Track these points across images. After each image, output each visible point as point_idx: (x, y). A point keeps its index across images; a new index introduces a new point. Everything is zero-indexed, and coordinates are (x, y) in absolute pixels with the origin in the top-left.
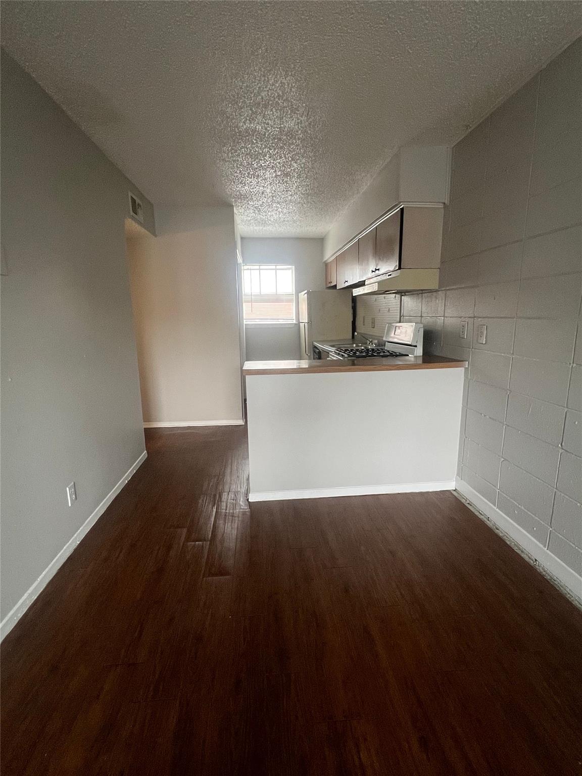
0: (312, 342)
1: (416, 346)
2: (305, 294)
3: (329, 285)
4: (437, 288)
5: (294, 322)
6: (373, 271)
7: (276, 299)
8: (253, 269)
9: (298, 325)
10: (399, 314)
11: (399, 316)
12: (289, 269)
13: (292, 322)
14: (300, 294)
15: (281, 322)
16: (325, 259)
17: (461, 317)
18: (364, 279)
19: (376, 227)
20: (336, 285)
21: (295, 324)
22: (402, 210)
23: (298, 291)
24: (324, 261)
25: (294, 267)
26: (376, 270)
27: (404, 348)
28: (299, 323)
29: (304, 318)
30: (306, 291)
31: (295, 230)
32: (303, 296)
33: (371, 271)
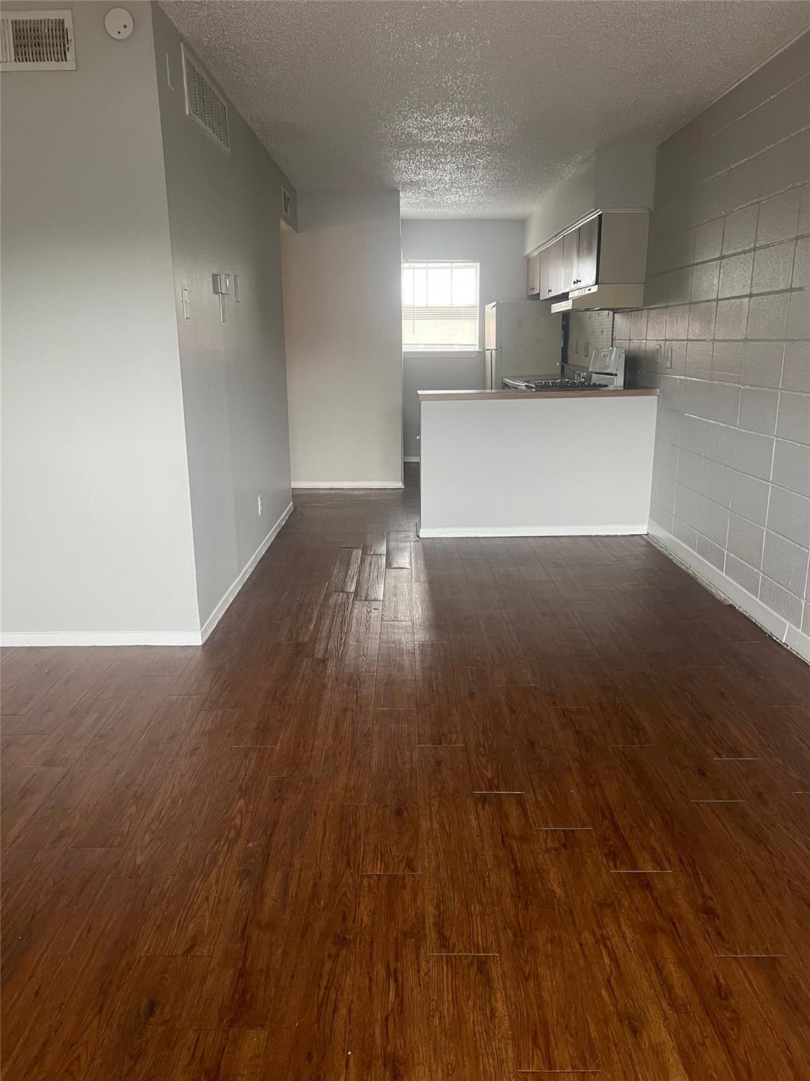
0: (502, 378)
1: (616, 375)
2: (494, 307)
3: (531, 293)
4: (642, 306)
5: (477, 349)
6: (575, 283)
7: (450, 314)
8: (417, 268)
9: (482, 354)
10: (611, 336)
11: (611, 340)
12: (472, 267)
13: (474, 350)
14: (486, 307)
15: (456, 349)
16: (527, 252)
17: (657, 340)
18: (567, 291)
19: (579, 228)
20: (539, 294)
21: (478, 352)
22: (600, 216)
23: (484, 301)
24: (525, 255)
25: (479, 264)
26: (578, 281)
27: (606, 379)
28: (484, 350)
29: (491, 343)
30: (495, 303)
31: (481, 211)
32: (491, 310)
33: (573, 283)
